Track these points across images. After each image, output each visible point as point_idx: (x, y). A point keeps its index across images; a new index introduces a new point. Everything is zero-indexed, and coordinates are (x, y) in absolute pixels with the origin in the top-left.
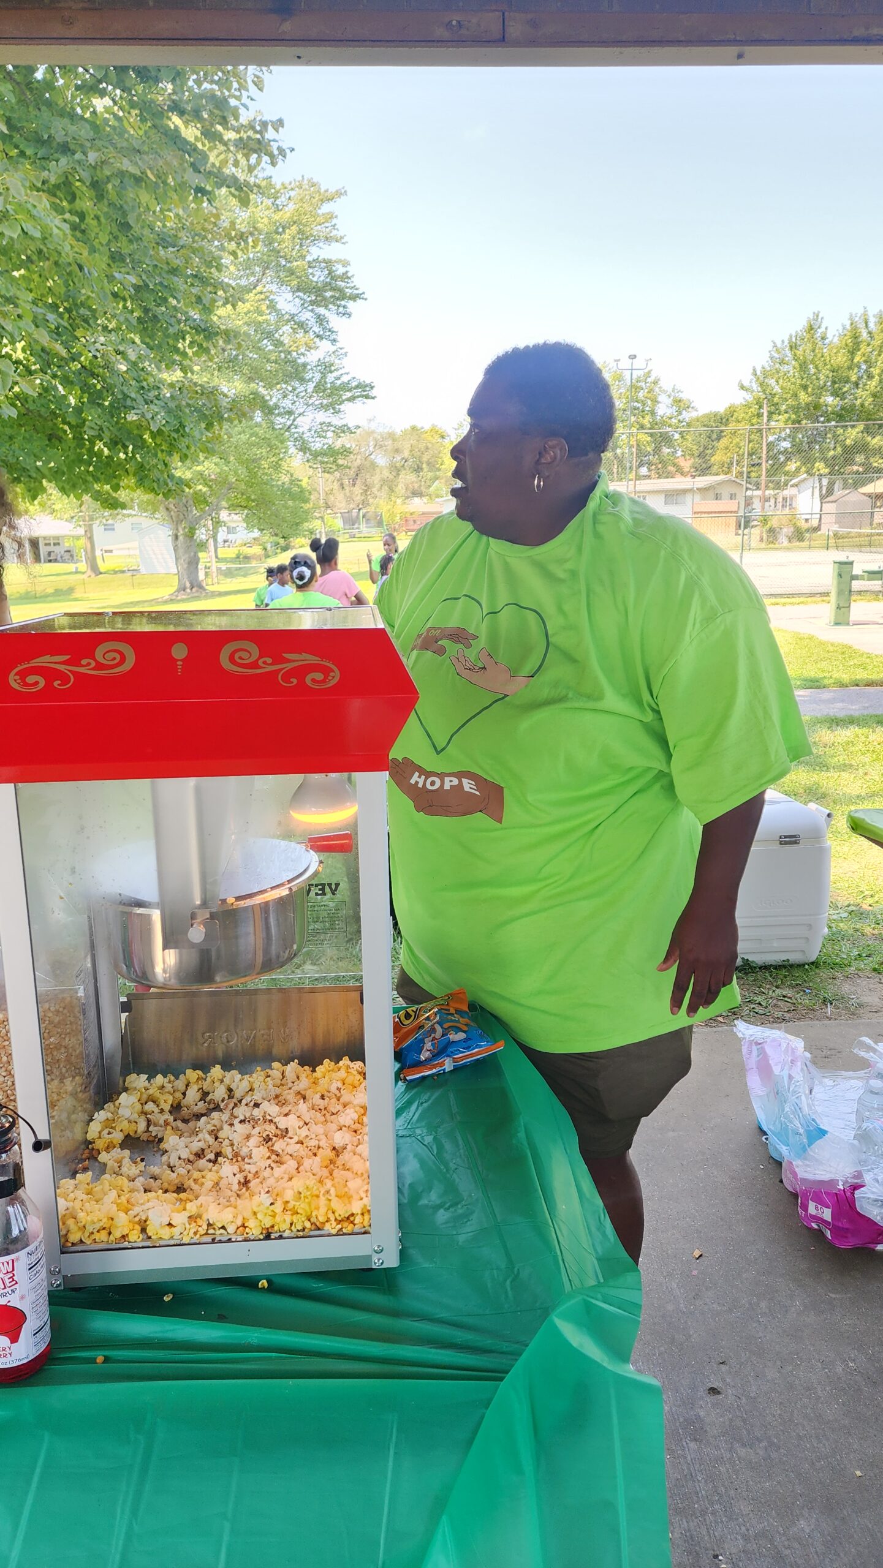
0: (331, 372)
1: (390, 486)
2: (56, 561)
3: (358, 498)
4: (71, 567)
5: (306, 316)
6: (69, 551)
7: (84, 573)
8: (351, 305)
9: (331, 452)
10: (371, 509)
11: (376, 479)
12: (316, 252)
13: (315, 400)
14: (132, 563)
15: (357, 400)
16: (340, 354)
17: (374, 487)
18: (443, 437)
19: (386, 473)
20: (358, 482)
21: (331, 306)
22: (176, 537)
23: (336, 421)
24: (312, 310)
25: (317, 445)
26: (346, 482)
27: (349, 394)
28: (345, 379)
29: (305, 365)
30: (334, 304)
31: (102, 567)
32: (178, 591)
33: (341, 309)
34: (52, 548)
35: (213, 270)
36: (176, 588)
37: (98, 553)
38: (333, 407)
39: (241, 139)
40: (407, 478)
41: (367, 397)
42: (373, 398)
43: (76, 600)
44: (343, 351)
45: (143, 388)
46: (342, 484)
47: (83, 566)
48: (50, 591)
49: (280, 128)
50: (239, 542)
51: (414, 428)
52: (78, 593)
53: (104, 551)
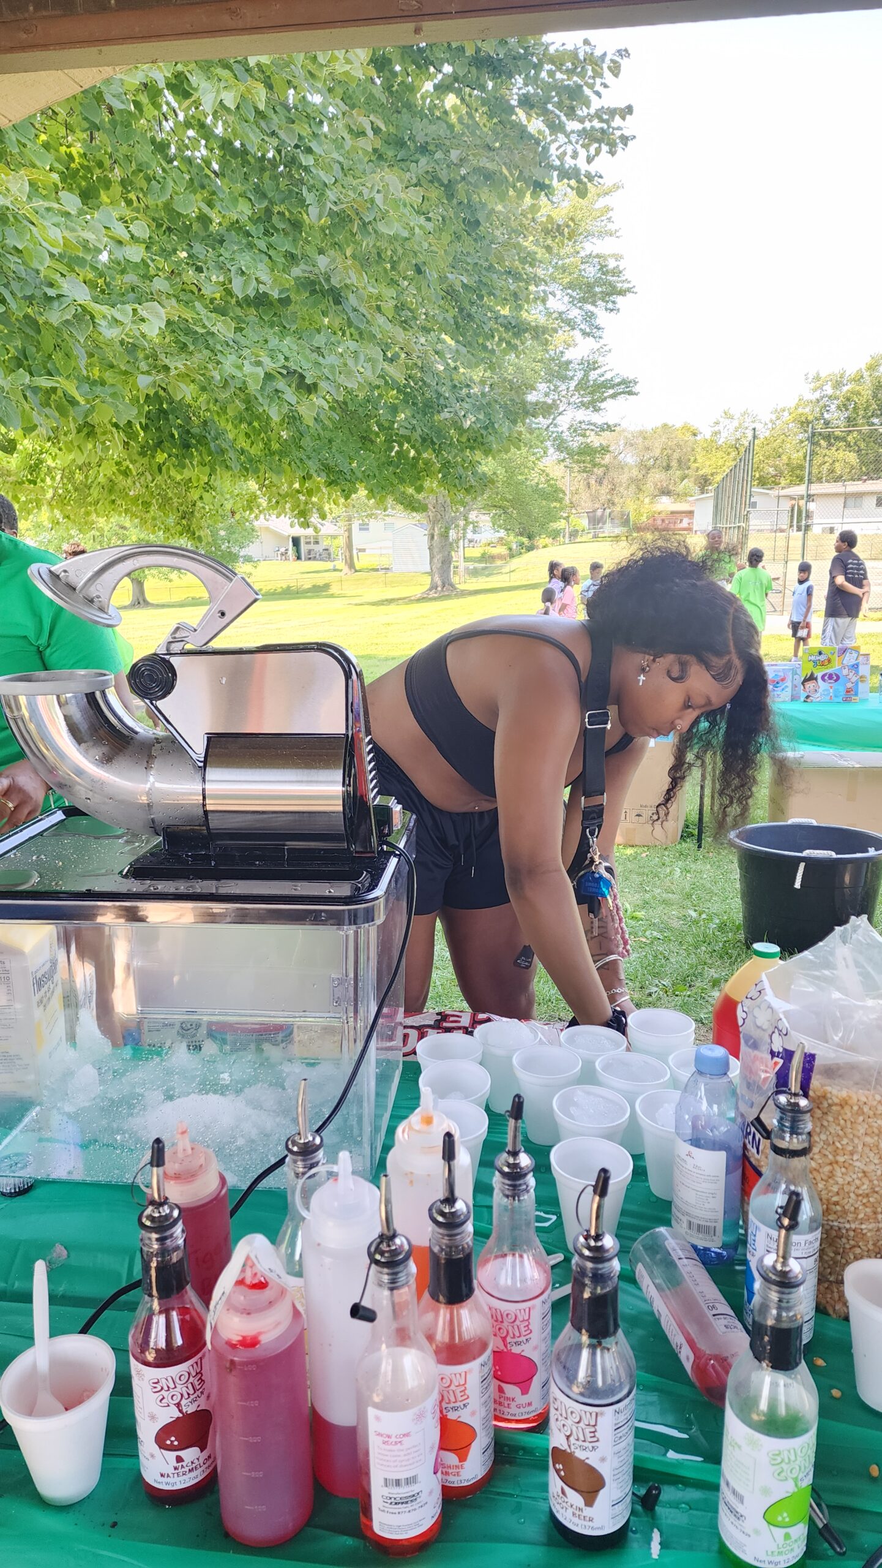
0: (595, 369)
1: (638, 484)
2: (315, 559)
3: (603, 498)
4: (329, 565)
5: (575, 313)
6: (327, 550)
7: (340, 571)
8: (619, 299)
9: (587, 451)
10: (618, 509)
11: (624, 478)
12: (589, 247)
13: (576, 399)
14: (385, 562)
15: (619, 397)
16: (603, 351)
17: (621, 486)
18: (695, 435)
19: (635, 472)
20: (605, 482)
21: (599, 303)
22: (432, 537)
23: (597, 419)
24: (580, 308)
25: (575, 444)
26: (592, 482)
27: (611, 392)
28: (608, 376)
29: (569, 362)
30: (603, 300)
31: (358, 566)
32: (430, 589)
33: (610, 305)
34: (312, 546)
35: (527, 266)
36: (428, 587)
37: (355, 552)
38: (593, 406)
39: (584, 129)
40: (657, 477)
41: (630, 393)
42: (636, 394)
43: (332, 596)
44: (606, 348)
45: (455, 386)
46: (588, 484)
47: (340, 564)
48: (307, 586)
49: (628, 117)
50: (484, 541)
51: (665, 426)
52: (334, 589)
53: (361, 550)
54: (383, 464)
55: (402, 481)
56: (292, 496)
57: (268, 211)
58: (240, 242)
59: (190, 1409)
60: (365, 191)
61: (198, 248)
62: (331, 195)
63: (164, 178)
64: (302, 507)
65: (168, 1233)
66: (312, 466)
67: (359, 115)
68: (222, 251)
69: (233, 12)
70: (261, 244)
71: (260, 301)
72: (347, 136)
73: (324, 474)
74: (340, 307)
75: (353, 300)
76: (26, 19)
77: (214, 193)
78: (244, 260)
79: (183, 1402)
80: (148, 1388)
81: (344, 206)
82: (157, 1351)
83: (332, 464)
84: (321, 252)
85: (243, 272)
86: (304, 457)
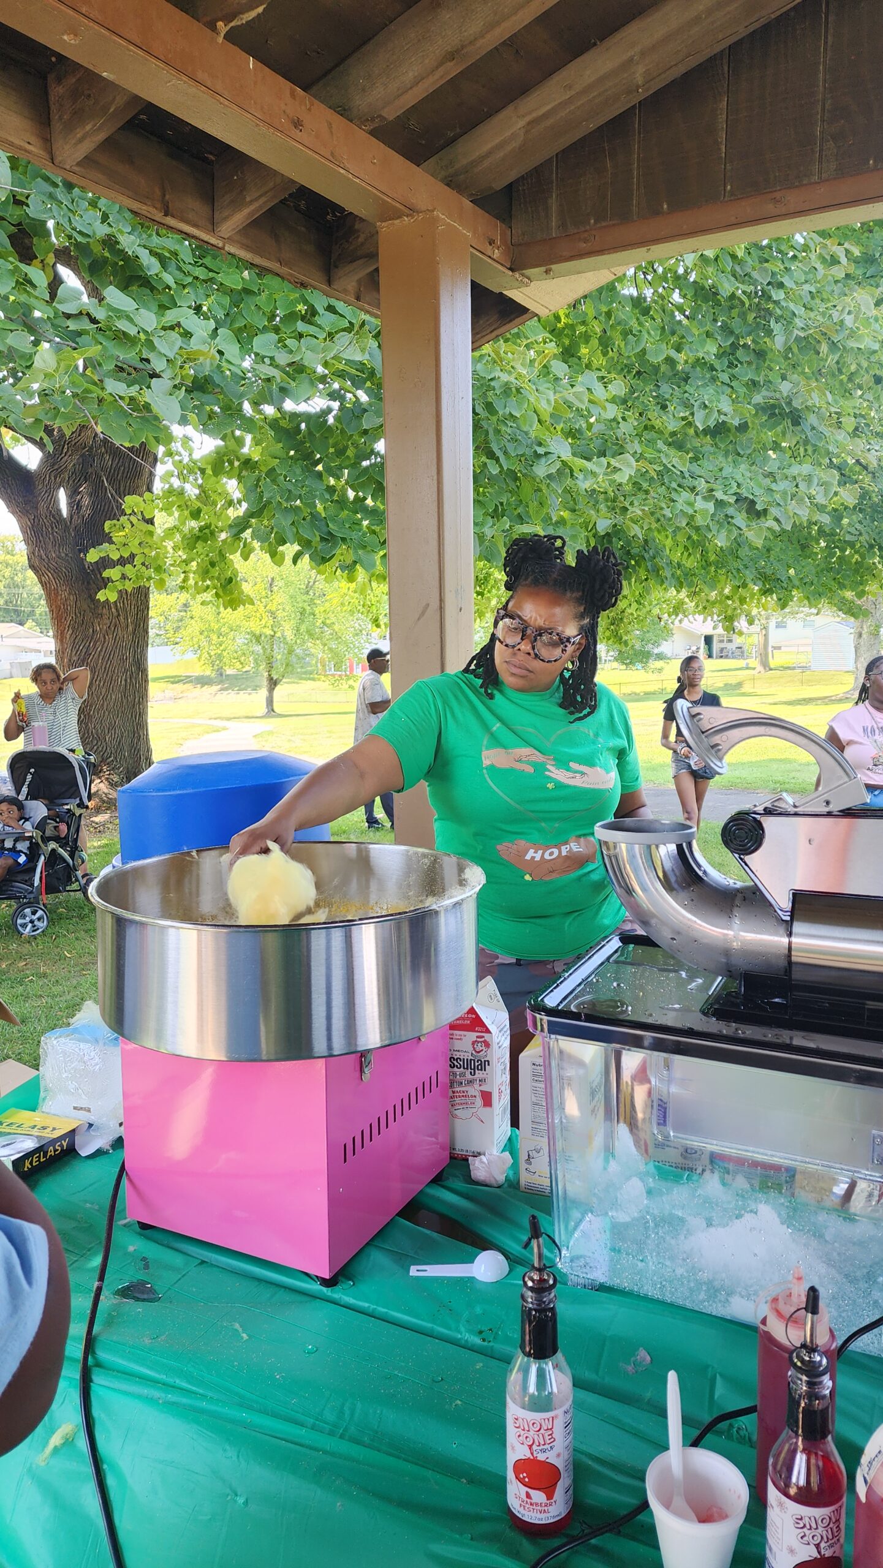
2: (727, 657)
4: (741, 663)
6: (740, 648)
7: (754, 669)
14: (802, 660)
22: (860, 635)
31: (773, 663)
34: (724, 644)
37: (770, 649)
43: (744, 694)
47: (754, 662)
52: (747, 688)
53: (775, 648)
54: (822, 571)
55: (842, 586)
56: (721, 602)
57: (734, 346)
58: (703, 378)
59: (828, 1553)
60: (836, 315)
61: (666, 389)
62: (798, 322)
63: (641, 331)
64: (729, 612)
65: (818, 1380)
66: (749, 575)
67: (833, 245)
68: (687, 388)
69: (776, 201)
70: (725, 377)
71: (719, 431)
72: (818, 266)
73: (760, 583)
74: (799, 428)
75: (812, 419)
76: (586, 231)
77: (683, 337)
78: (708, 394)
79: (823, 1545)
80: (790, 1523)
81: (811, 332)
82: (799, 1488)
83: (769, 572)
84: (784, 378)
85: (706, 406)
86: (741, 567)
